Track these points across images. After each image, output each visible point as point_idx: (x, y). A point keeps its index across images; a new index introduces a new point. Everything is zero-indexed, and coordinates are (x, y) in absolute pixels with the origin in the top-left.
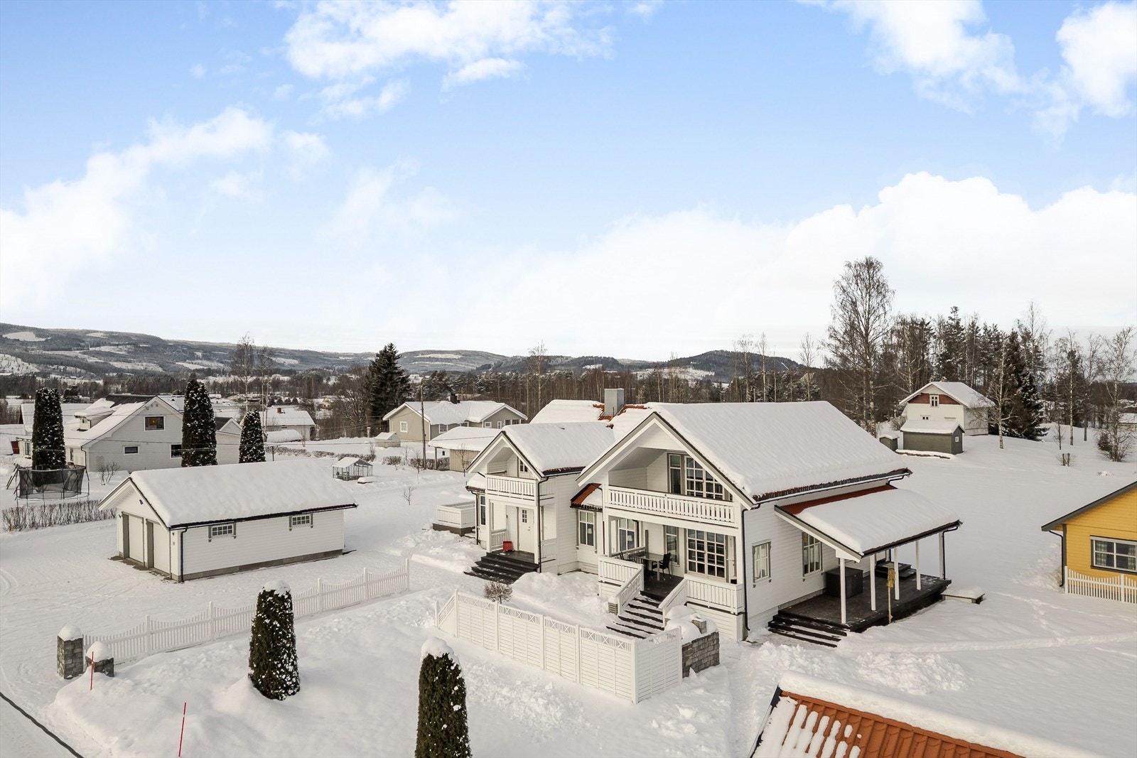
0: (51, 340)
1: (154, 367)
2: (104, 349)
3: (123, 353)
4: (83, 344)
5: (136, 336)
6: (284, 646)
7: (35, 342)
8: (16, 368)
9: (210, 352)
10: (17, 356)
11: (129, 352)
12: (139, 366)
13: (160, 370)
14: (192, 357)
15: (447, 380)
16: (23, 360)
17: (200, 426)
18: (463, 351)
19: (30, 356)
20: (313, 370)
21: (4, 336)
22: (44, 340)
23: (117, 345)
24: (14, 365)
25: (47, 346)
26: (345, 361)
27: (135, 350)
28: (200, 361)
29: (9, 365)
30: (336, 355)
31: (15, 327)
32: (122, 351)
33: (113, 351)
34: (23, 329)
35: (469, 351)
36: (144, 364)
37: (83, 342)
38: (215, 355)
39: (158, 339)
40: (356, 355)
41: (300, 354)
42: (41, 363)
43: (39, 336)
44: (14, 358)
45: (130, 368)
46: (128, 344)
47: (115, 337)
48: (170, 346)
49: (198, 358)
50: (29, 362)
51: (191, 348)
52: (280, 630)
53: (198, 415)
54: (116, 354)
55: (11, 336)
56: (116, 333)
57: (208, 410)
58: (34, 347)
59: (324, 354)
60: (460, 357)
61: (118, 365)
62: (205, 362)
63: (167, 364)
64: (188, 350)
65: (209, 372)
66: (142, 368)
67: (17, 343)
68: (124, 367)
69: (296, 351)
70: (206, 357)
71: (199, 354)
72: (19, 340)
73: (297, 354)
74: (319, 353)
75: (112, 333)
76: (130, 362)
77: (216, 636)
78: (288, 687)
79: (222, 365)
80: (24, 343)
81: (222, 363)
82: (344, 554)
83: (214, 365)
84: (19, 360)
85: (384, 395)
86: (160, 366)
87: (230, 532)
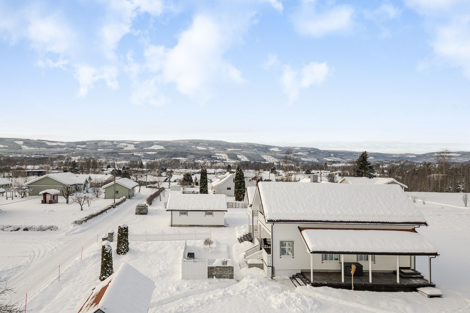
0: (283, 150)
1: (316, 160)
2: (299, 153)
3: (305, 155)
4: (292, 152)
5: (310, 148)
6: (122, 241)
7: (278, 151)
8: (271, 160)
9: (336, 154)
10: (272, 156)
11: (307, 155)
12: (310, 160)
13: (318, 161)
14: (329, 156)
15: (431, 167)
16: (274, 158)
17: (239, 182)
18: (461, 152)
19: (276, 156)
20: (377, 161)
21: (269, 150)
22: (281, 150)
23: (303, 152)
24: (271, 159)
25: (282, 153)
26: (396, 157)
27: (310, 154)
28: (332, 158)
29: (270, 159)
30: (391, 155)
31: (272, 146)
32: (305, 154)
33: (302, 154)
34: (275, 147)
35: (466, 152)
36: (312, 159)
37: (293, 151)
38: (338, 155)
39: (318, 149)
40: (401, 154)
41: (374, 155)
42: (279, 159)
43: (279, 149)
44: (271, 157)
45: (307, 160)
46: (307, 152)
47: (303, 149)
48: (322, 152)
49: (332, 156)
50: (276, 158)
51: (329, 153)
52: (121, 237)
53: (239, 178)
54: (303, 155)
55: (271, 149)
56: (304, 147)
57: (242, 177)
58: (278, 153)
59: (385, 154)
60: (459, 155)
61: (303, 159)
62: (334, 158)
63: (320, 159)
64: (328, 153)
65: (334, 162)
66: (311, 160)
67: (273, 152)
68: (305, 160)
69: (373, 153)
70: (335, 156)
71: (332, 155)
72: (273, 151)
73: (373, 155)
74: (383, 154)
75: (302, 147)
76: (307, 158)
77: (147, 240)
78: (122, 252)
79: (341, 159)
80: (275, 152)
81: (341, 158)
82: (224, 227)
83: (338, 159)
84: (273, 157)
85: (361, 174)
86: (318, 160)
87: (186, 214)
